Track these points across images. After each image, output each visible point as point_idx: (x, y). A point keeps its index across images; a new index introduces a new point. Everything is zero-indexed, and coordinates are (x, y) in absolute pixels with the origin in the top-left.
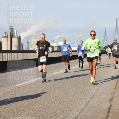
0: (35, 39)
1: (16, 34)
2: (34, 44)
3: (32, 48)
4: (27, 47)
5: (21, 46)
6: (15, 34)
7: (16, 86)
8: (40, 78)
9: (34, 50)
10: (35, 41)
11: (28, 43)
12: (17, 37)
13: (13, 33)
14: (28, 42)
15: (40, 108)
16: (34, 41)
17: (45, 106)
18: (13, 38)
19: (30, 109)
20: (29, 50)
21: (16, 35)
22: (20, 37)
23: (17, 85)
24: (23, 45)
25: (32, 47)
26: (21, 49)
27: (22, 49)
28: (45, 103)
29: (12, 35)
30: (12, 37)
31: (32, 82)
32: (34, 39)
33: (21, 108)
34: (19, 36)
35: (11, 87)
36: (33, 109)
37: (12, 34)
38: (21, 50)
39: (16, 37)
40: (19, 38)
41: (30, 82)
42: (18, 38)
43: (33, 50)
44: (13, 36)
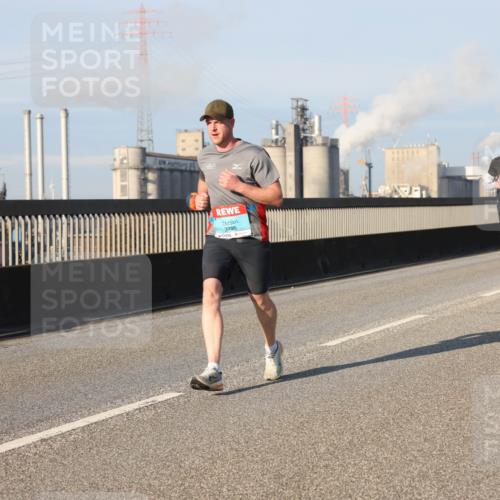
0: (400, 151)
1: (320, 130)
2: (393, 172)
3: (387, 188)
4: (364, 183)
5: (342, 178)
6: (317, 132)
7: (323, 348)
8: (422, 316)
9: (396, 196)
10: (398, 159)
11: (370, 166)
12: (324, 144)
13: (306, 127)
14: (369, 162)
15: (426, 440)
16: (393, 159)
17: (446, 432)
18: (306, 145)
19: (384, 445)
20: (375, 194)
21: (320, 134)
22: (336, 141)
23: (328, 344)
24: (346, 174)
25: (384, 184)
26: (341, 191)
27: (344, 194)
28: (447, 421)
29: (302, 135)
30: (301, 142)
31: (388, 329)
32: (396, 151)
33: (347, 437)
34: (332, 140)
35: (300, 349)
36: (394, 443)
37: (304, 130)
38: (341, 196)
39: (319, 141)
40: (332, 148)
41: (381, 331)
42: (329, 144)
43: (391, 194)
44: (306, 137)
